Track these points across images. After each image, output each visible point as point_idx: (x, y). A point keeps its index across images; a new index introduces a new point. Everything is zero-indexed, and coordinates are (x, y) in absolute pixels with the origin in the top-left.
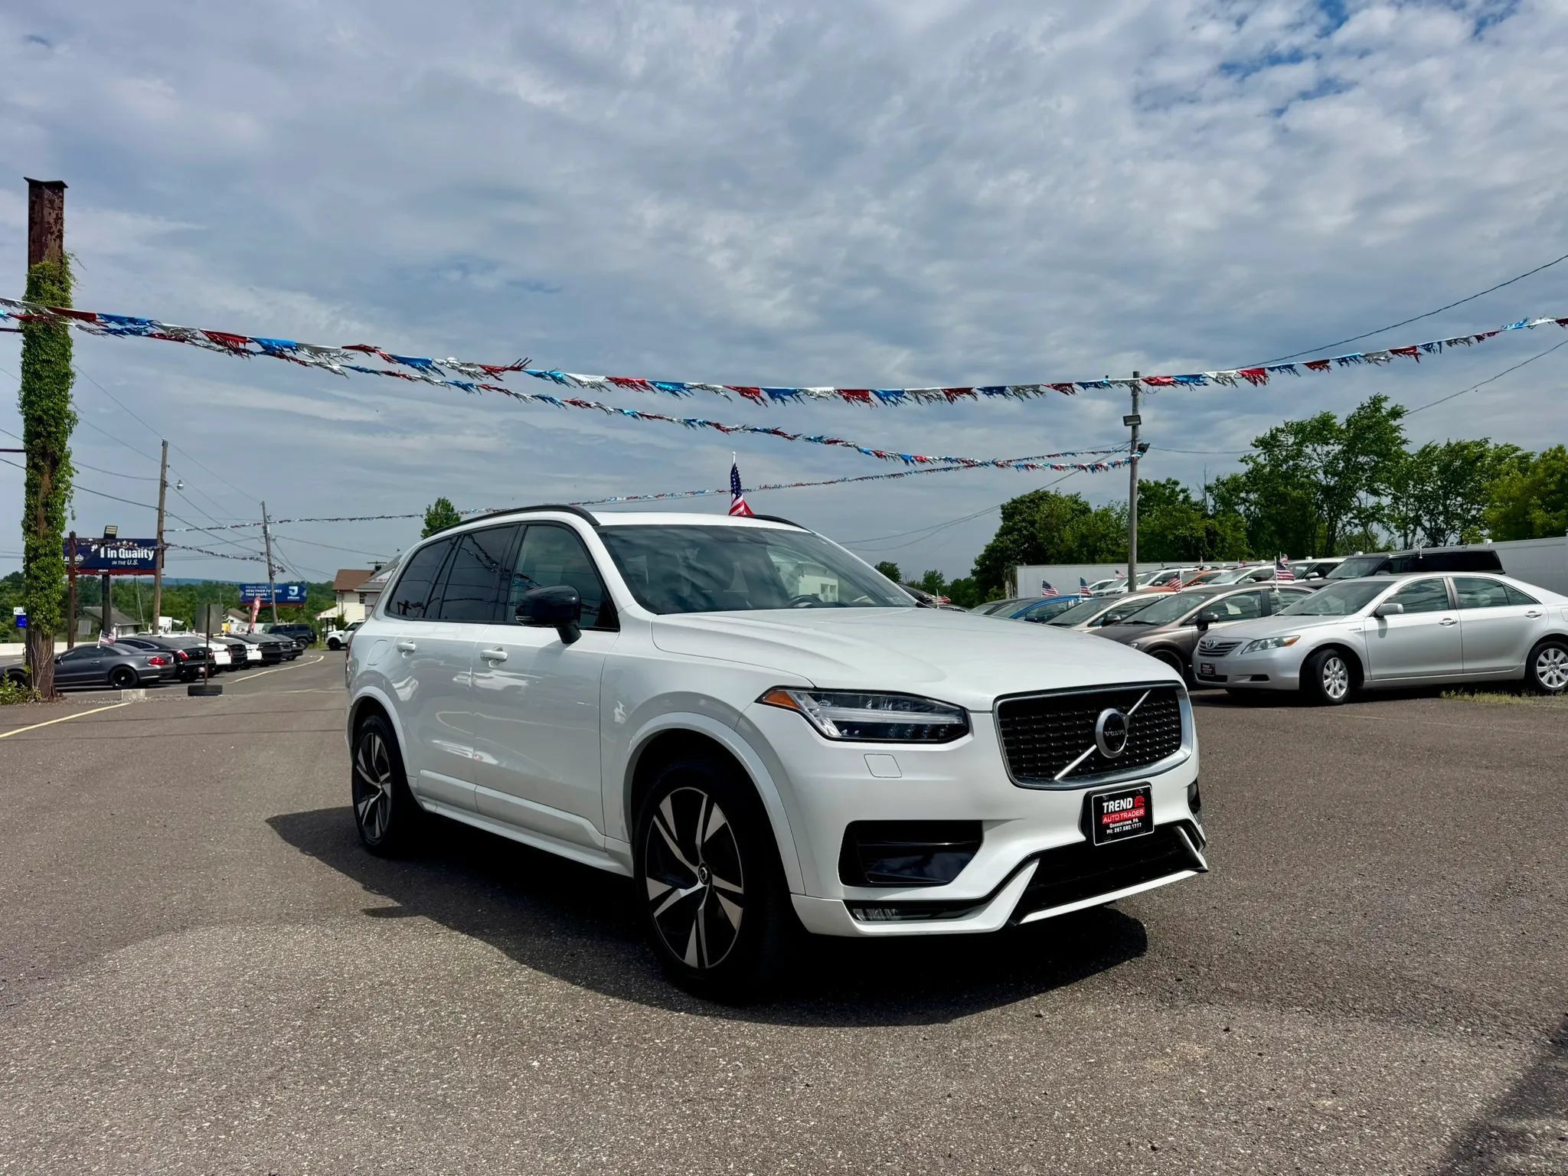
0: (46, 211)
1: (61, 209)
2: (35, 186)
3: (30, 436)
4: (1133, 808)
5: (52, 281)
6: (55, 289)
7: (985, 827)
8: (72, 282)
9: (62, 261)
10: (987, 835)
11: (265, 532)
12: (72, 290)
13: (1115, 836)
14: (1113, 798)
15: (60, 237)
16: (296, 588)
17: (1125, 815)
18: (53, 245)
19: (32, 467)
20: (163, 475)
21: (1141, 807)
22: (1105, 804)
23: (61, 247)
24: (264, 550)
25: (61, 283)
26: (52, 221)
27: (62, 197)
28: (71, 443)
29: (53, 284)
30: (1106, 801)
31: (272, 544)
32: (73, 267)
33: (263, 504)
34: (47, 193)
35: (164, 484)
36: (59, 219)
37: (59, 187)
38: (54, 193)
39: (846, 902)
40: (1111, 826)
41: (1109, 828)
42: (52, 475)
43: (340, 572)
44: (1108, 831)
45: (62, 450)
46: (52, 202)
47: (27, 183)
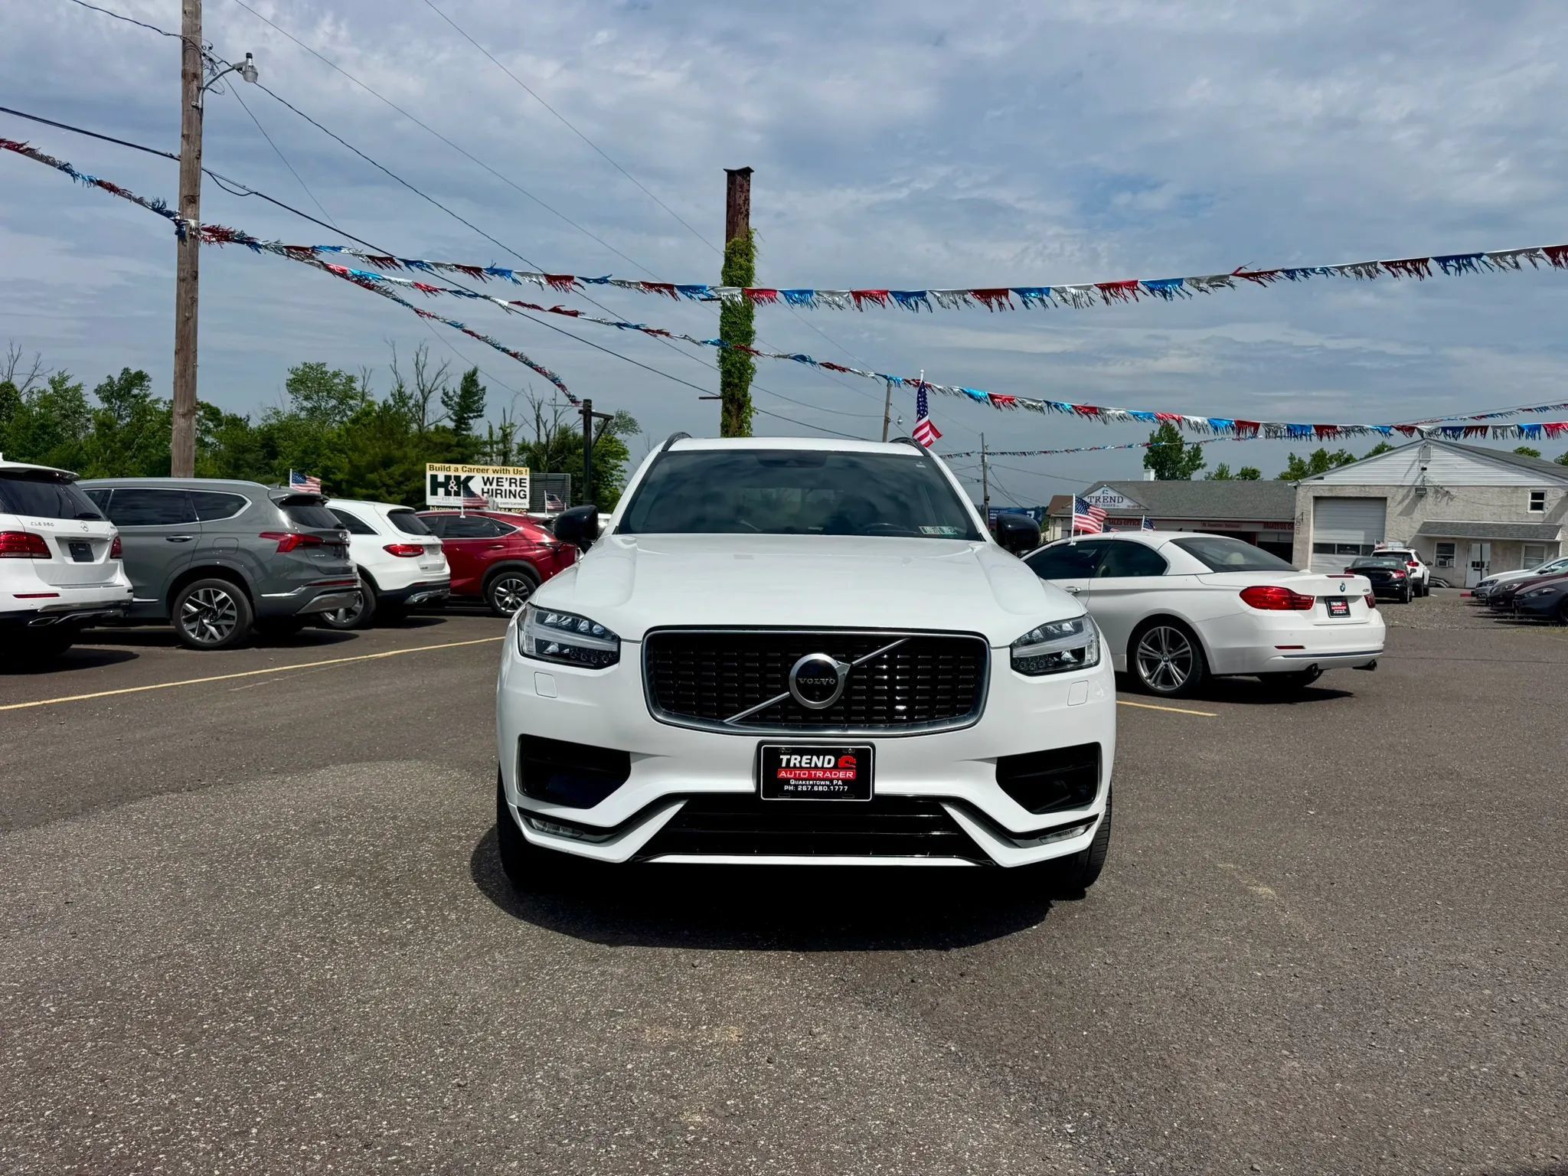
0: (737, 196)
1: (748, 191)
2: (731, 174)
3: (725, 385)
4: (836, 767)
5: (741, 254)
6: (742, 261)
7: (632, 758)
8: (755, 253)
9: (748, 236)
10: (634, 766)
11: (983, 461)
12: (755, 260)
13: (795, 793)
14: (801, 752)
15: (747, 215)
16: (1033, 513)
17: (820, 774)
18: (742, 223)
19: (726, 410)
20: (886, 413)
21: (850, 769)
22: (785, 758)
23: (747, 224)
24: (981, 477)
25: (747, 255)
26: (741, 202)
27: (749, 181)
28: (751, 390)
29: (741, 257)
30: (784, 754)
31: (989, 472)
32: (756, 239)
33: (982, 434)
34: (739, 178)
35: (887, 421)
36: (747, 200)
37: (746, 172)
38: (743, 177)
39: (519, 808)
40: (793, 782)
41: (789, 784)
42: (737, 417)
43: (1055, 498)
44: (786, 787)
45: (745, 395)
46: (742, 186)
47: (726, 173)
